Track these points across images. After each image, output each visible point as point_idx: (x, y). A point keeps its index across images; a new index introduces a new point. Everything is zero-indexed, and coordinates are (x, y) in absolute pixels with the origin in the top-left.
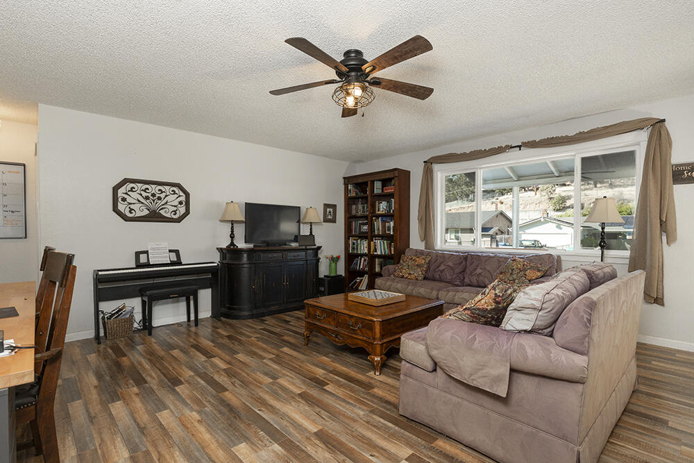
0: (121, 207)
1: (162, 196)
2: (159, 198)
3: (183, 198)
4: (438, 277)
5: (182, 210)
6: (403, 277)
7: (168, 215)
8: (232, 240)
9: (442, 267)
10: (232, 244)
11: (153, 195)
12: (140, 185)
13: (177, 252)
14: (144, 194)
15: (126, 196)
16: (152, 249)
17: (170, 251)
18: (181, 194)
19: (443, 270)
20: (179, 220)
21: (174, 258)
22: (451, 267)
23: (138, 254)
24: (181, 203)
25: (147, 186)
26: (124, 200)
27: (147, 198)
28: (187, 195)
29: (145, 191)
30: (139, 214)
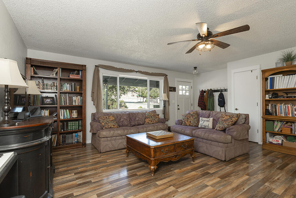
4: (121, 124)
6: (111, 128)
9: (122, 120)
19: (123, 121)
22: (126, 119)
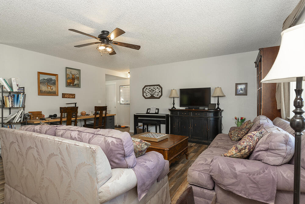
0: (145, 94)
1: (154, 90)
2: (153, 91)
3: (160, 90)
5: (160, 94)
7: (156, 96)
8: (174, 106)
10: (174, 107)
11: (152, 90)
12: (148, 87)
13: (158, 109)
14: (150, 90)
15: (145, 91)
16: (152, 108)
17: (156, 109)
18: (160, 88)
20: (159, 98)
21: (157, 112)
23: (148, 109)
24: (159, 91)
25: (150, 87)
26: (145, 92)
27: (150, 91)
28: (161, 88)
29: (150, 89)
30: (149, 96)
